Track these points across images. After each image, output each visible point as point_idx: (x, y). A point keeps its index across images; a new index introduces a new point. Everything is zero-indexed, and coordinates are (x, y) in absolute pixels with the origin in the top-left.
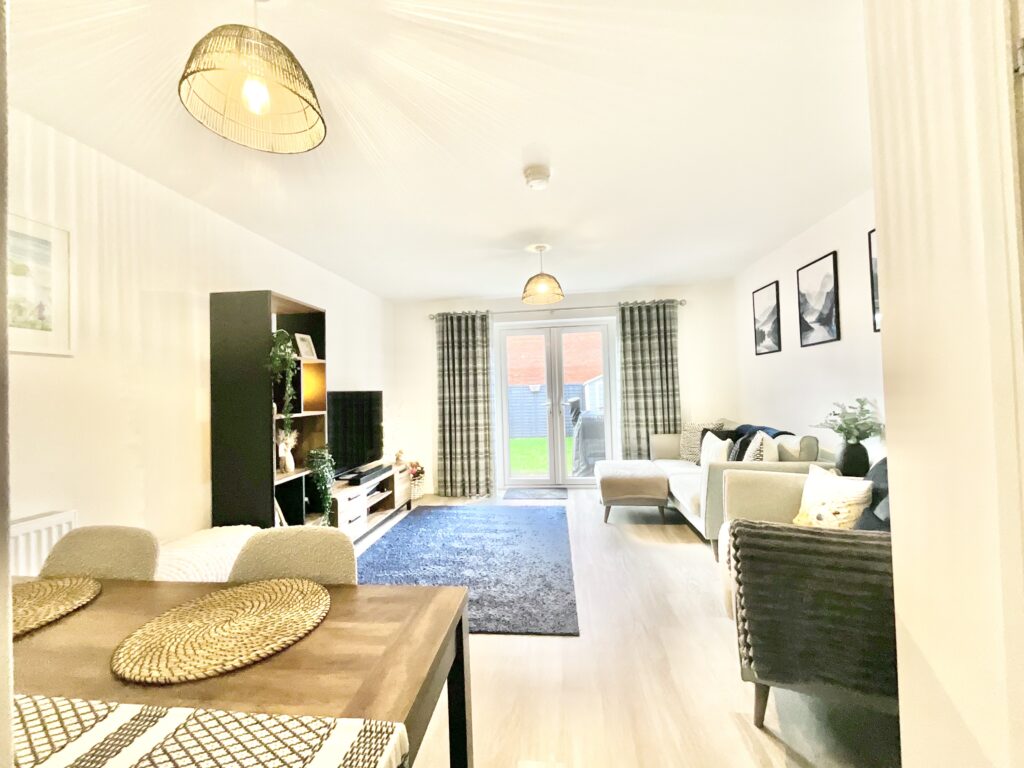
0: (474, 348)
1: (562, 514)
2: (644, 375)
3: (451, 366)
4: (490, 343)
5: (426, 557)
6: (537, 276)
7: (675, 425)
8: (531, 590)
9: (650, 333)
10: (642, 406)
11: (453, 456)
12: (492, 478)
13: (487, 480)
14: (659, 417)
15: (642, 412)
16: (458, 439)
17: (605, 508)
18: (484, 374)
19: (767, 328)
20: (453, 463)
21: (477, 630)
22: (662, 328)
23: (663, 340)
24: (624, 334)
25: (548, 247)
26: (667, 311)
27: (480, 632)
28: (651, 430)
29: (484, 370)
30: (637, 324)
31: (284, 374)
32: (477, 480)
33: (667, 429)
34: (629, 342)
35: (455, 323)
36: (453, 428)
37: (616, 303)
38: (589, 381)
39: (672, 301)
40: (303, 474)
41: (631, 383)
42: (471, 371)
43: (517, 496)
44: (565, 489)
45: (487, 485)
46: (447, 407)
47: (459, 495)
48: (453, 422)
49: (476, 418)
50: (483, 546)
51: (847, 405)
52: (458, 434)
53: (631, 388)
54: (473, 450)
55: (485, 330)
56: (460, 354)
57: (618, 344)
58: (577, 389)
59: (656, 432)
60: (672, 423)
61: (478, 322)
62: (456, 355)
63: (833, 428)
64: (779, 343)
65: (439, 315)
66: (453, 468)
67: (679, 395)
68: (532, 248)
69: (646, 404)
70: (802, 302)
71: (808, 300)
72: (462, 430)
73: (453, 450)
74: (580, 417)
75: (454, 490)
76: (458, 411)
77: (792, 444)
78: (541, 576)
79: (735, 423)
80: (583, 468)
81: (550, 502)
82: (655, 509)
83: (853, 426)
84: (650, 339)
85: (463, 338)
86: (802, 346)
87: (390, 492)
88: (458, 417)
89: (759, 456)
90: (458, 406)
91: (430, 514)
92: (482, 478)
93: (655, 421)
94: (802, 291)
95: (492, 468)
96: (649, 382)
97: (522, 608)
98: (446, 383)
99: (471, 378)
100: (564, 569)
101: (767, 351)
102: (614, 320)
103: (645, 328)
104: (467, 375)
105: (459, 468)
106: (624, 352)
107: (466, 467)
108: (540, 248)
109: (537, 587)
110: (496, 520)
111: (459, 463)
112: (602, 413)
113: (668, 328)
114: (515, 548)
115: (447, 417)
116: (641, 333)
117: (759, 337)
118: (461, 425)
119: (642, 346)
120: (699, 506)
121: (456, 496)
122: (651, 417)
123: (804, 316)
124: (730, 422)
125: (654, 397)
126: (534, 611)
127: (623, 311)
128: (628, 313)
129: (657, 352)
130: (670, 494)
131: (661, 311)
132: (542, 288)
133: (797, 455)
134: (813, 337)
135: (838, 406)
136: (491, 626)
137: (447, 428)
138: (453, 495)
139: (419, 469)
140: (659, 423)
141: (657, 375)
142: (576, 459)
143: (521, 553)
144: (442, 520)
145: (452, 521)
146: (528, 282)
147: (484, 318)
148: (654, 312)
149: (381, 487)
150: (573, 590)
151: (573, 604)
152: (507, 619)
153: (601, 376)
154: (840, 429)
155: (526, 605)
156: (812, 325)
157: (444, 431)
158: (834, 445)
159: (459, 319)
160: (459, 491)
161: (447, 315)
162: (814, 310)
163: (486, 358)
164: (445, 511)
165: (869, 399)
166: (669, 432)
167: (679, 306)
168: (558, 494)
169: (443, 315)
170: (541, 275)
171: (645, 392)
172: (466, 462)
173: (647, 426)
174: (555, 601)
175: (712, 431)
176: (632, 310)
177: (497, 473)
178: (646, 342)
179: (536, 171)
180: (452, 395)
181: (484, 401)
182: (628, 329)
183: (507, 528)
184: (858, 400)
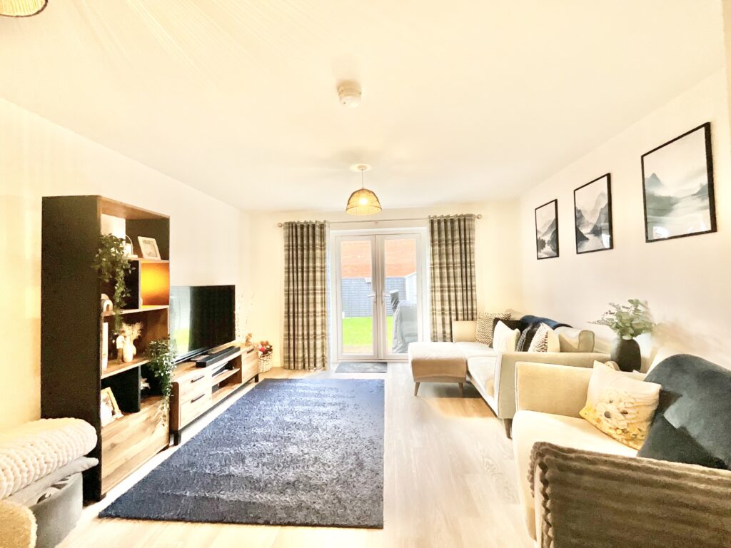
0: (314, 250)
1: (380, 386)
2: (448, 273)
3: (295, 265)
4: (327, 246)
5: (259, 431)
6: (359, 191)
7: (472, 314)
8: (344, 470)
9: (453, 241)
10: (446, 298)
11: (296, 337)
12: (326, 355)
13: (323, 356)
14: (460, 307)
15: (447, 303)
16: (300, 323)
17: (415, 384)
18: (321, 271)
19: (547, 238)
20: (296, 342)
21: (286, 521)
22: (463, 236)
23: (463, 246)
24: (433, 241)
25: (369, 168)
26: (467, 223)
27: (289, 524)
28: (454, 317)
29: (322, 268)
30: (443, 233)
31: (114, 274)
32: (315, 356)
33: (466, 317)
34: (437, 248)
35: (299, 230)
36: (296, 315)
37: (427, 216)
38: (409, 275)
39: (471, 215)
40: (139, 364)
41: (438, 280)
42: (311, 269)
43: (347, 369)
44: (386, 363)
45: (323, 360)
46: (291, 297)
47: (300, 368)
48: (296, 310)
49: (315, 306)
50: (310, 420)
51: (621, 305)
52: (300, 319)
53: (438, 284)
54: (311, 332)
55: (322, 236)
56: (303, 255)
57: (428, 249)
58: (399, 280)
59: (457, 319)
60: (470, 312)
61: (317, 229)
62: (299, 256)
63: (610, 326)
64: (557, 250)
65: (286, 223)
66: (296, 346)
67: (475, 290)
68: (355, 168)
69: (449, 296)
70: (578, 216)
71: (584, 215)
72: (303, 316)
73: (296, 332)
74: (399, 305)
75: (296, 365)
76: (300, 301)
77: (572, 336)
78: (355, 454)
79: (520, 313)
80: (401, 345)
81: (372, 375)
82: (457, 385)
83: (628, 325)
84: (453, 245)
85: (305, 242)
86: (578, 253)
87: (238, 370)
88: (300, 306)
89: (544, 347)
90: (300, 297)
91: (272, 387)
92: (319, 355)
93: (457, 310)
94: (579, 207)
95: (327, 346)
96: (452, 280)
97: (334, 493)
98: (291, 279)
99: (311, 274)
100: (375, 445)
101: (546, 256)
102: (425, 230)
103: (450, 237)
104: (308, 272)
105: (300, 346)
106: (433, 255)
107: (306, 346)
108: (362, 168)
109: (350, 467)
110: (326, 392)
111: (300, 342)
112: (415, 302)
113: (467, 236)
114: (337, 422)
115: (291, 306)
116: (446, 241)
117: (540, 244)
118: (303, 312)
119: (447, 250)
120: (493, 388)
121: (298, 369)
122: (453, 307)
123: (580, 228)
124: (516, 312)
125: (456, 291)
126: (344, 496)
127: (432, 222)
128: (436, 225)
129: (459, 256)
130: (468, 373)
131: (462, 223)
132: (363, 201)
133: (576, 347)
134: (587, 246)
135: (613, 306)
136: (300, 516)
137: (291, 315)
138: (295, 369)
139: (268, 347)
140: (460, 312)
141: (459, 274)
142: (395, 338)
143: (341, 427)
144: (281, 392)
145: (290, 395)
146: (351, 196)
147: (322, 226)
148: (457, 223)
149: (229, 366)
150: (382, 470)
151: (380, 488)
152: (317, 507)
153: (415, 272)
154: (617, 327)
155: (338, 488)
156: (587, 236)
157: (289, 317)
158: (610, 340)
159: (302, 227)
160: (300, 365)
161: (292, 223)
162: (589, 224)
163: (323, 258)
164: (286, 384)
165: (641, 301)
166: (468, 320)
167: (476, 219)
168: (379, 367)
169: (289, 223)
170: (362, 190)
171: (449, 287)
172: (306, 342)
173: (450, 314)
174: (365, 483)
175: (502, 320)
176: (439, 222)
177: (331, 351)
178: (450, 247)
179: (347, 88)
180: (296, 288)
181: (322, 293)
182: (436, 237)
183: (335, 401)
184: (631, 301)
